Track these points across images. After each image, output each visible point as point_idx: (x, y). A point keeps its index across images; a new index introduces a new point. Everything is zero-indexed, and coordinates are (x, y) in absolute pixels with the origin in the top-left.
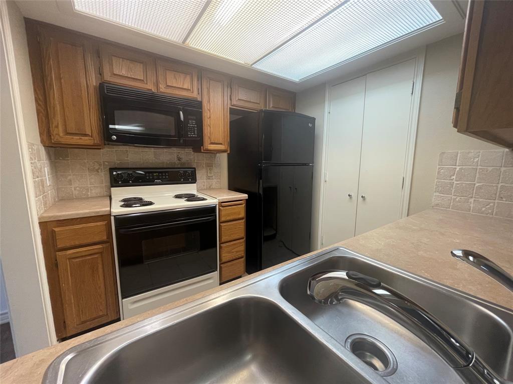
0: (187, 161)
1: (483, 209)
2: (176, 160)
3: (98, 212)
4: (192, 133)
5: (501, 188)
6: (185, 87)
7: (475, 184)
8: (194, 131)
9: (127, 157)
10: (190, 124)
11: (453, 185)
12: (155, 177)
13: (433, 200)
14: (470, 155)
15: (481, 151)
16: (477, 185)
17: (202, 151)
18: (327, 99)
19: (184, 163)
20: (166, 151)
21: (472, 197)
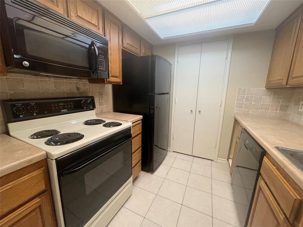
0: (84, 90)
1: (255, 114)
2: (75, 90)
3: (32, 160)
4: (102, 66)
5: (262, 105)
6: (93, 22)
7: (252, 103)
8: (103, 65)
9: (24, 87)
10: (100, 58)
11: (243, 104)
12: (61, 107)
13: (235, 111)
14: (251, 90)
15: (255, 89)
16: (253, 104)
17: (106, 83)
18: (176, 53)
19: (82, 93)
20: (66, 81)
21: (251, 109)
